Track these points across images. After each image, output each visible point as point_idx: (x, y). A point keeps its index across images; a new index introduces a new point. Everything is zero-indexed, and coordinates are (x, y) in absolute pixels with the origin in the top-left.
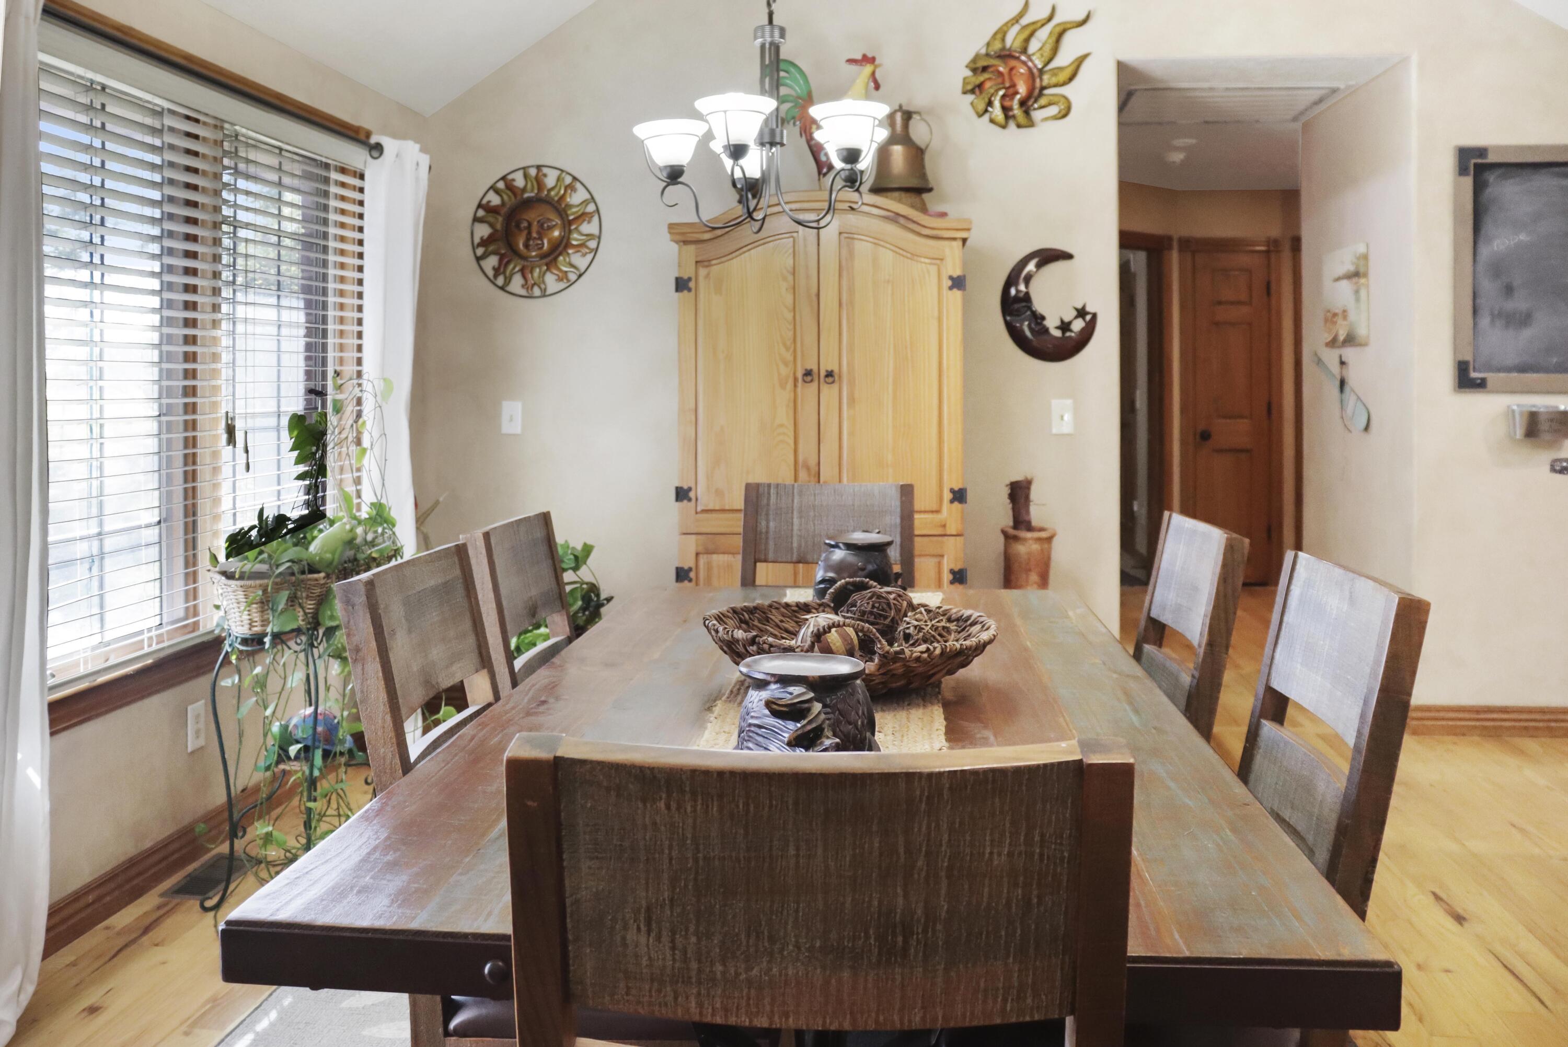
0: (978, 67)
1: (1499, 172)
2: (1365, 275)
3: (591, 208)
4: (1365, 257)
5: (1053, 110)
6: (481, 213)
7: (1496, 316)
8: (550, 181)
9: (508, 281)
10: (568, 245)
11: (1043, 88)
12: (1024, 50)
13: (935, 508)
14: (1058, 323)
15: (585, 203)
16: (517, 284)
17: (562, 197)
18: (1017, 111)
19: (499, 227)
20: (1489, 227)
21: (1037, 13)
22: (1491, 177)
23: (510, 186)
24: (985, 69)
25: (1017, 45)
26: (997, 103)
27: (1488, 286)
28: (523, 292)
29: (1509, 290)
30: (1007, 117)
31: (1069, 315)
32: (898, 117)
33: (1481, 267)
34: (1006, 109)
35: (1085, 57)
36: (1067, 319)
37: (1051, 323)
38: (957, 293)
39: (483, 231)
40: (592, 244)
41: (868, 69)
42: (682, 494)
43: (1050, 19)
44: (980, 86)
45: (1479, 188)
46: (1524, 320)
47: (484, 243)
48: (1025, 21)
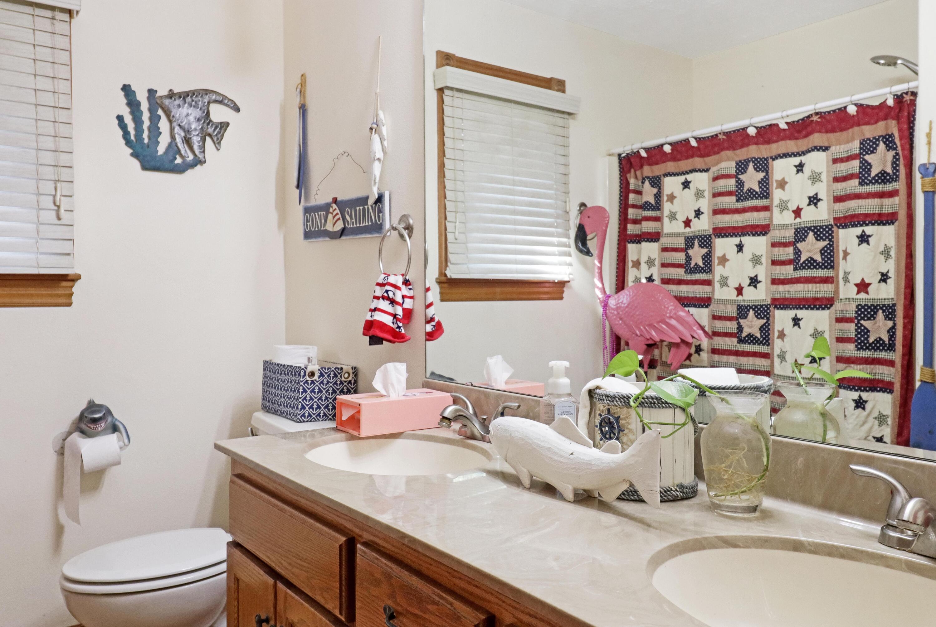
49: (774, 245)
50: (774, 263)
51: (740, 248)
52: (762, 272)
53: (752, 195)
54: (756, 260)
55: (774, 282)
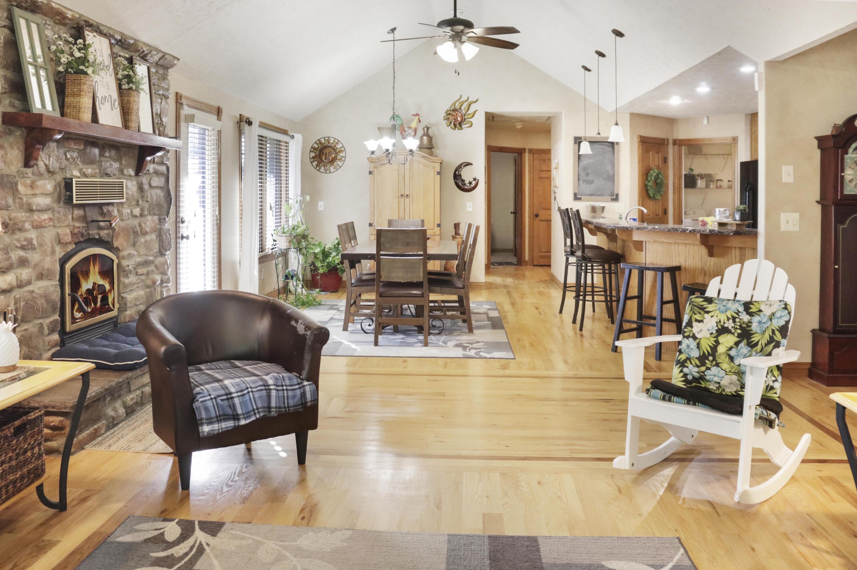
0: (448, 114)
2: (558, 168)
3: (343, 149)
4: (558, 163)
5: (468, 125)
6: (312, 149)
7: (584, 181)
8: (332, 141)
9: (320, 169)
10: (337, 159)
11: (465, 119)
12: (460, 109)
13: (433, 228)
15: (341, 147)
16: (322, 169)
17: (335, 146)
18: (458, 125)
19: (317, 153)
20: (582, 158)
21: (464, 99)
23: (320, 143)
24: (449, 114)
25: (458, 107)
26: (452, 123)
27: (582, 174)
28: (324, 172)
29: (587, 174)
30: (455, 127)
31: (471, 180)
32: (425, 129)
33: (580, 168)
34: (454, 124)
35: (477, 110)
37: (467, 182)
38: (439, 176)
39: (313, 154)
40: (343, 159)
41: (417, 117)
42: (370, 225)
43: (467, 100)
44: (448, 118)
45: (579, 148)
46: (591, 182)
47: (313, 158)
48: (461, 101)
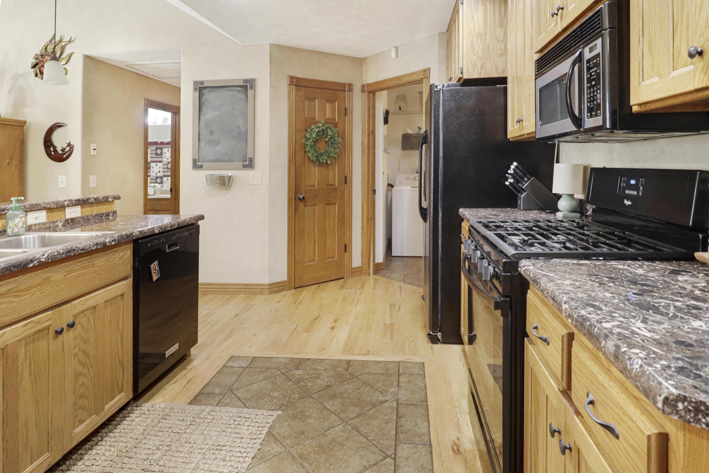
1: (209, 89)
7: (207, 142)
12: (53, 53)
14: (61, 149)
20: (204, 109)
21: (57, 39)
22: (205, 91)
25: (50, 50)
27: (203, 132)
29: (212, 132)
31: (65, 146)
33: (201, 124)
35: (73, 53)
36: (64, 147)
37: (59, 149)
43: (61, 40)
45: (200, 96)
46: (218, 143)
48: (54, 41)
49: (163, 165)
50: (164, 168)
51: (156, 165)
52: (161, 170)
53: (159, 155)
54: (160, 168)
55: (164, 172)
